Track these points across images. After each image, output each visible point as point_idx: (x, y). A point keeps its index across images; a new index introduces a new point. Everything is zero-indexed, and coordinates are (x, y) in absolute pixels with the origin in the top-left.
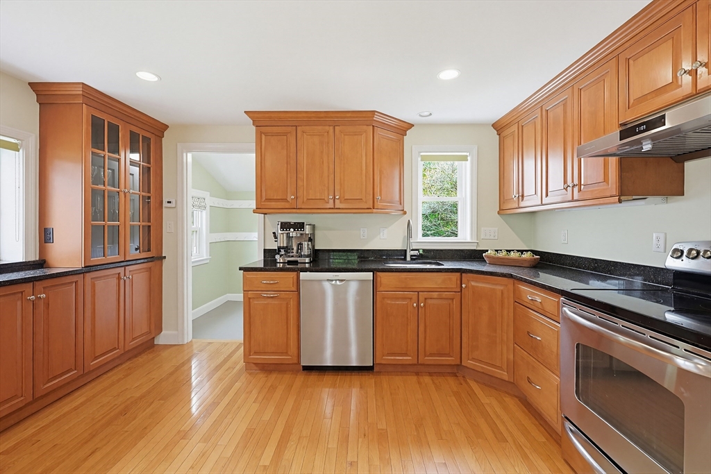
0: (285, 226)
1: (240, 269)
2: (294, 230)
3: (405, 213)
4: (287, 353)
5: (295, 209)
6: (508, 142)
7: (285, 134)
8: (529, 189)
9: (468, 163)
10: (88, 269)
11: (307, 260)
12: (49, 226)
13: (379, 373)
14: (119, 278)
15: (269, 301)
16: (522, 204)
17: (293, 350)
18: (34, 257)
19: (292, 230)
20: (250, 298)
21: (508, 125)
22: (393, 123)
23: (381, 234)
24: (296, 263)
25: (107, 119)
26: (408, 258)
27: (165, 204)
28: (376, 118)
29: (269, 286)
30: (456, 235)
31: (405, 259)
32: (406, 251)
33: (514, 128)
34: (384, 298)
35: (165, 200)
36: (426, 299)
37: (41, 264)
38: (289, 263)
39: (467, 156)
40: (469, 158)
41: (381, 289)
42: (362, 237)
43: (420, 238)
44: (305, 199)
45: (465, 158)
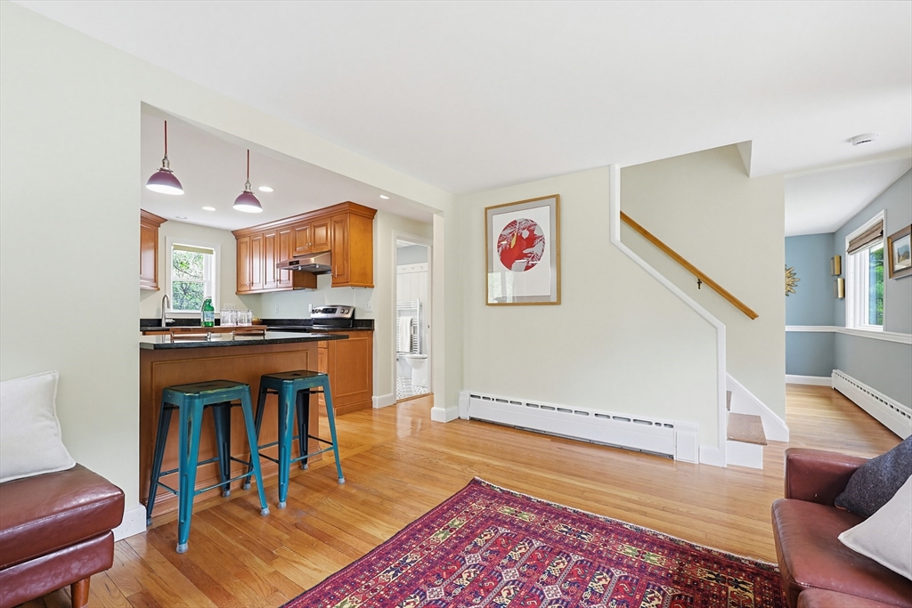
3: (159, 289)
6: (243, 246)
8: (256, 280)
9: (213, 256)
16: (252, 288)
21: (244, 236)
26: (164, 325)
31: (160, 325)
32: (161, 319)
33: (247, 239)
40: (214, 252)
43: (172, 310)
45: (211, 252)
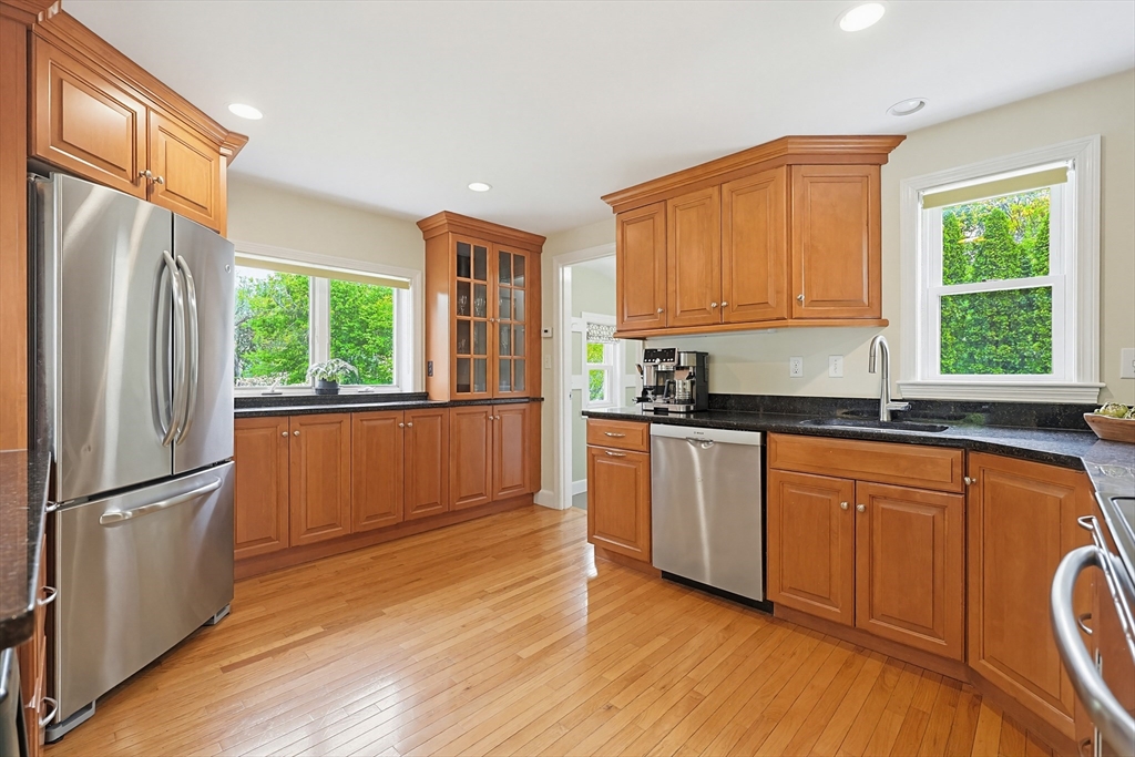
0: (650, 355)
1: (584, 413)
2: (662, 361)
3: (884, 324)
4: (635, 542)
5: (666, 328)
7: (652, 217)
9: (1069, 185)
10: (453, 404)
11: (682, 408)
12: (431, 360)
13: (782, 621)
14: (487, 418)
15: (615, 463)
17: (643, 542)
18: (420, 389)
19: (658, 360)
20: (594, 456)
22: (851, 146)
23: (832, 368)
24: (666, 411)
25: (473, 243)
26: (884, 417)
27: (543, 334)
28: (792, 148)
29: (615, 440)
30: (1046, 370)
31: (877, 418)
32: (877, 402)
34: (782, 483)
35: (543, 329)
36: (872, 497)
37: (426, 396)
38: (656, 410)
39: (1066, 169)
40: (1071, 174)
41: (778, 465)
42: (792, 374)
44: (678, 312)
45: (1055, 177)
